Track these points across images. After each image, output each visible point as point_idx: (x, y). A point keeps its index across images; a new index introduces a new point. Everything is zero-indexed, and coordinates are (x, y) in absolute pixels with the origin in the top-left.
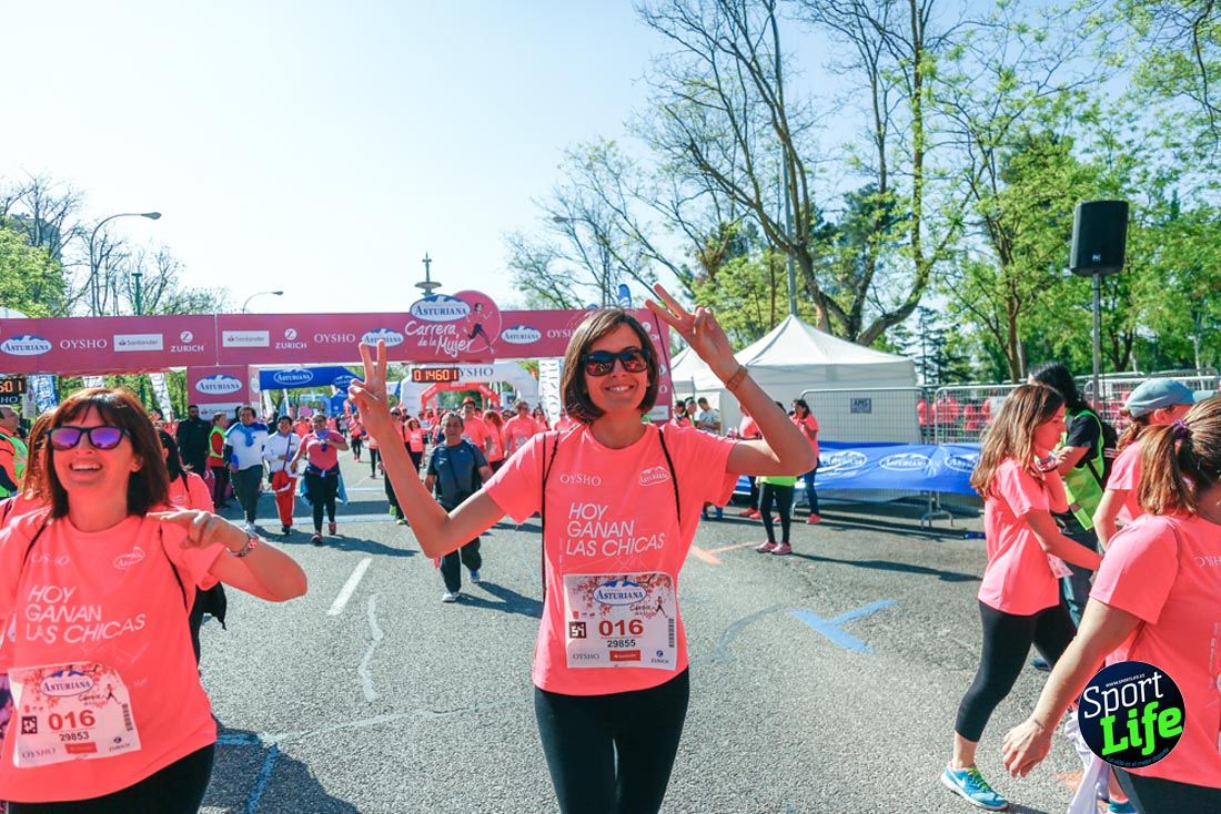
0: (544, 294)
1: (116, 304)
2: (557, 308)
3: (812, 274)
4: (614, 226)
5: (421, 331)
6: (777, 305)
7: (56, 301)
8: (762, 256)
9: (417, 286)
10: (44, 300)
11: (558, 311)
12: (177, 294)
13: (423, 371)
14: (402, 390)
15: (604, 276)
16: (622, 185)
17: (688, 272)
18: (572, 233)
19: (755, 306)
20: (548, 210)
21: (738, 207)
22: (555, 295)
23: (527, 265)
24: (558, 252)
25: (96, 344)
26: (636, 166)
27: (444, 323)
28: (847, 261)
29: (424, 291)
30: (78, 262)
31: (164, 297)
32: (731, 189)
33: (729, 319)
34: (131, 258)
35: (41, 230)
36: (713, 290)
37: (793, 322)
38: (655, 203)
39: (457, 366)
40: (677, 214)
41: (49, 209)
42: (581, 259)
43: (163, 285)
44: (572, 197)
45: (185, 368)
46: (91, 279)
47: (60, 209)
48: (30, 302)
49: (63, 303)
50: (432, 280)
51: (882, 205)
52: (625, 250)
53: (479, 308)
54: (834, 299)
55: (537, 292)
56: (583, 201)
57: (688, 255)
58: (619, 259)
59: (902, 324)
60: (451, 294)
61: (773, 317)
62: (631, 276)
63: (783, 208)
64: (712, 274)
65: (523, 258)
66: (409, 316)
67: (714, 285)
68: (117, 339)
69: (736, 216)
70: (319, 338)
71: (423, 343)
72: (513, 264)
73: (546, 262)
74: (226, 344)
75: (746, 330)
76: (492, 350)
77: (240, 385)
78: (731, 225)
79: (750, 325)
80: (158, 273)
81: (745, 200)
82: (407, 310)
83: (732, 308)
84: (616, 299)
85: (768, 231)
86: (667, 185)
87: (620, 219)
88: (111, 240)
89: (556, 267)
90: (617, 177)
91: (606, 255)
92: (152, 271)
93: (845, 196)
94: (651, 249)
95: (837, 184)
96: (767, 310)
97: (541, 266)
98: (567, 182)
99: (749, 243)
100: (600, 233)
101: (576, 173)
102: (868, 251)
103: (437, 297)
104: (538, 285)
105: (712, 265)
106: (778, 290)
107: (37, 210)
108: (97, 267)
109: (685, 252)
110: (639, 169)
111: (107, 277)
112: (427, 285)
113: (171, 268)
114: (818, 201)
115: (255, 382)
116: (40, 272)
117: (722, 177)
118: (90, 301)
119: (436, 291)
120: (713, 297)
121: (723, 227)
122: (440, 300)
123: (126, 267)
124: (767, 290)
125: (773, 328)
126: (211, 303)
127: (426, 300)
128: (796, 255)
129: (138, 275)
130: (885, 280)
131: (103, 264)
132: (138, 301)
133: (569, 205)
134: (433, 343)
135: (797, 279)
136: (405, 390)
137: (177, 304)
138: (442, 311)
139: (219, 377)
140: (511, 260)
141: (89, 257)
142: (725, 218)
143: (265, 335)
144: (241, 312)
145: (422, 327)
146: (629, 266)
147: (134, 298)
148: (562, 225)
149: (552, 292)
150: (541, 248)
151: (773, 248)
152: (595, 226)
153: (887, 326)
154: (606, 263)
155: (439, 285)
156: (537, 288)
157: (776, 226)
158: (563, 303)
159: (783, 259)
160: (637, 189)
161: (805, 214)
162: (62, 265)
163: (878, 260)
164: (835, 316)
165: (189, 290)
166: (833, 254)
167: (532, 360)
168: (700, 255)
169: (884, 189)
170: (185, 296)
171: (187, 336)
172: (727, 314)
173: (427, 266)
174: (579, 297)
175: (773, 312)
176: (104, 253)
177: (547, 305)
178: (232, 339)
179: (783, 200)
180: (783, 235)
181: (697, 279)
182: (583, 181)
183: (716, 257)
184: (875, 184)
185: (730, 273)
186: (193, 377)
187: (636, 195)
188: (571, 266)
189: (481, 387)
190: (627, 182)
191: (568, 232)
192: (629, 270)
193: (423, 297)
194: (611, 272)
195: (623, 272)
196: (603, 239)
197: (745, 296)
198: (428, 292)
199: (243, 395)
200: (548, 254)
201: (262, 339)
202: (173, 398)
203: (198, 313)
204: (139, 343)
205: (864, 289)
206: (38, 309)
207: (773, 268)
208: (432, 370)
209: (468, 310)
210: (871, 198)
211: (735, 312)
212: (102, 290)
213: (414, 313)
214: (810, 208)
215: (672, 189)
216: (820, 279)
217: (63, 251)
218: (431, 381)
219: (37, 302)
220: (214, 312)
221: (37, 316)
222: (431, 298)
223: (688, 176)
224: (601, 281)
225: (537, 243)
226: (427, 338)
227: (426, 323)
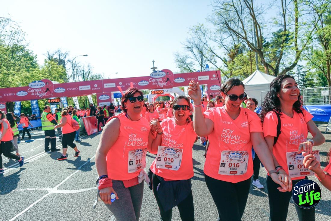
0: (185, 68)
1: (79, 78)
2: (189, 72)
3: (263, 57)
4: (204, 48)
5: (153, 81)
6: (252, 67)
7: (65, 79)
8: (247, 53)
9: (151, 69)
10: (63, 79)
11: (189, 73)
12: (93, 75)
13: (154, 91)
14: (149, 97)
15: (202, 62)
16: (206, 36)
17: (225, 60)
18: (192, 51)
19: (246, 68)
20: (185, 45)
21: (240, 40)
22: (189, 69)
23: (180, 61)
24: (188, 57)
25: (75, 89)
26: (210, 30)
27: (159, 78)
28: (274, 52)
29: (153, 70)
30: (70, 69)
31: (90, 76)
32: (238, 34)
33: (238, 72)
34: (82, 67)
35: (61, 61)
36: (233, 64)
37: (258, 72)
38: (215, 40)
39: (163, 89)
40: (222, 43)
41: (62, 56)
42: (195, 58)
43: (89, 73)
44: (192, 41)
45: (96, 94)
46: (73, 73)
47: (65, 56)
48: (60, 79)
49: (67, 79)
50: (155, 67)
51: (285, 35)
52: (207, 54)
53: (168, 74)
54: (270, 64)
55: (183, 68)
56: (195, 42)
57: (225, 55)
58: (205, 57)
59: (292, 70)
60: (160, 70)
61: (251, 71)
62: (209, 62)
63: (254, 39)
64: (233, 60)
65: (179, 59)
66: (150, 77)
67: (233, 63)
68: (80, 87)
69: (239, 43)
70: (127, 84)
71: (154, 84)
72: (176, 61)
73: (185, 60)
74: (105, 87)
75: (243, 75)
76: (172, 85)
77: (109, 97)
78: (238, 45)
79: (244, 73)
80: (88, 70)
81: (242, 37)
82: (149, 75)
83: (239, 69)
84: (205, 69)
85: (249, 46)
86: (218, 35)
87: (206, 46)
88: (77, 63)
89: (188, 61)
90: (204, 34)
91: (202, 56)
92: (86, 70)
93: (273, 33)
94: (215, 54)
95: (270, 30)
96: (249, 69)
97: (184, 61)
98: (191, 37)
99: (243, 50)
100: (200, 50)
101: (193, 34)
102: (280, 49)
103: (156, 72)
104: (183, 66)
105: (233, 57)
106: (253, 63)
107: (60, 56)
108: (74, 69)
109: (224, 54)
110: (210, 31)
111: (76, 72)
112: (154, 68)
113: (91, 69)
114: (264, 36)
115: (113, 96)
116: (61, 72)
117: (235, 31)
118: (73, 78)
119: (156, 70)
120: (233, 66)
121: (235, 46)
122: (158, 72)
123: (81, 69)
124: (249, 63)
125: (251, 74)
126: (101, 77)
127: (154, 72)
128: (258, 52)
129: (83, 71)
130: (286, 58)
131: (75, 69)
132: (84, 77)
133: (191, 43)
134: (156, 84)
135: (258, 59)
136: (150, 96)
137: (93, 78)
138: (158, 75)
139: (104, 95)
140: (175, 60)
141: (72, 67)
142: (236, 43)
143: (114, 84)
144: (108, 79)
145: (153, 80)
146: (208, 59)
147: (83, 77)
148: (189, 49)
149: (187, 68)
150: (184, 56)
151: (251, 51)
152: (198, 49)
153: (287, 71)
154: (202, 59)
155: (157, 68)
156: (183, 67)
157: (252, 44)
158: (190, 71)
159: (254, 54)
160: (210, 37)
161: (260, 40)
162: (66, 70)
163: (284, 52)
164: (270, 69)
165: (95, 74)
166: (269, 51)
167: (183, 87)
168: (229, 54)
169: (285, 30)
170: (94, 76)
171: (96, 86)
172: (237, 71)
173: (154, 63)
174: (195, 69)
175: (251, 69)
176: (75, 66)
177: (186, 72)
178: (106, 86)
179: (254, 36)
180: (254, 46)
181: (228, 61)
182: (195, 36)
183: (234, 55)
184: (282, 29)
185: (238, 59)
186: (98, 96)
187: (210, 39)
188: (192, 60)
189: (169, 95)
190: (207, 35)
191: (191, 51)
192: (209, 60)
193: (153, 72)
194: (203, 61)
195: (207, 61)
196: (201, 52)
197: (243, 65)
198: (154, 70)
199: (110, 100)
200: (186, 57)
201: (113, 85)
202: (94, 102)
203: (98, 79)
204: (85, 88)
205: (279, 61)
206: (62, 81)
207: (251, 57)
208: (156, 91)
209: (165, 74)
210: (281, 33)
211: (240, 70)
212: (75, 75)
213: (151, 76)
214: (262, 38)
215: (220, 36)
216: (265, 59)
217: (66, 66)
218: (156, 94)
219: (61, 79)
220: (102, 79)
221: (61, 83)
222: (155, 72)
223: (225, 32)
224: (201, 64)
225: (183, 55)
226: (155, 82)
227: (154, 78)
